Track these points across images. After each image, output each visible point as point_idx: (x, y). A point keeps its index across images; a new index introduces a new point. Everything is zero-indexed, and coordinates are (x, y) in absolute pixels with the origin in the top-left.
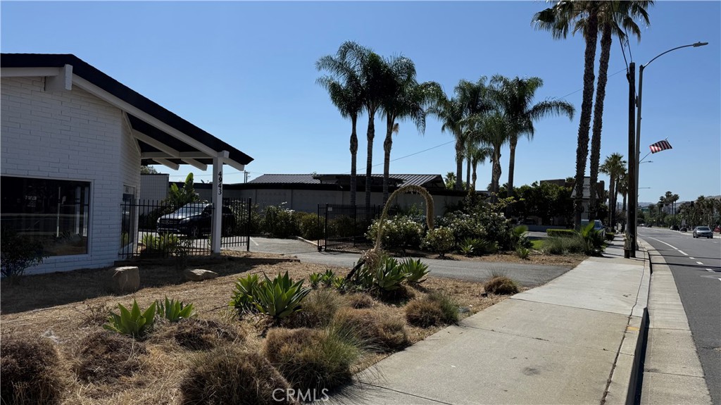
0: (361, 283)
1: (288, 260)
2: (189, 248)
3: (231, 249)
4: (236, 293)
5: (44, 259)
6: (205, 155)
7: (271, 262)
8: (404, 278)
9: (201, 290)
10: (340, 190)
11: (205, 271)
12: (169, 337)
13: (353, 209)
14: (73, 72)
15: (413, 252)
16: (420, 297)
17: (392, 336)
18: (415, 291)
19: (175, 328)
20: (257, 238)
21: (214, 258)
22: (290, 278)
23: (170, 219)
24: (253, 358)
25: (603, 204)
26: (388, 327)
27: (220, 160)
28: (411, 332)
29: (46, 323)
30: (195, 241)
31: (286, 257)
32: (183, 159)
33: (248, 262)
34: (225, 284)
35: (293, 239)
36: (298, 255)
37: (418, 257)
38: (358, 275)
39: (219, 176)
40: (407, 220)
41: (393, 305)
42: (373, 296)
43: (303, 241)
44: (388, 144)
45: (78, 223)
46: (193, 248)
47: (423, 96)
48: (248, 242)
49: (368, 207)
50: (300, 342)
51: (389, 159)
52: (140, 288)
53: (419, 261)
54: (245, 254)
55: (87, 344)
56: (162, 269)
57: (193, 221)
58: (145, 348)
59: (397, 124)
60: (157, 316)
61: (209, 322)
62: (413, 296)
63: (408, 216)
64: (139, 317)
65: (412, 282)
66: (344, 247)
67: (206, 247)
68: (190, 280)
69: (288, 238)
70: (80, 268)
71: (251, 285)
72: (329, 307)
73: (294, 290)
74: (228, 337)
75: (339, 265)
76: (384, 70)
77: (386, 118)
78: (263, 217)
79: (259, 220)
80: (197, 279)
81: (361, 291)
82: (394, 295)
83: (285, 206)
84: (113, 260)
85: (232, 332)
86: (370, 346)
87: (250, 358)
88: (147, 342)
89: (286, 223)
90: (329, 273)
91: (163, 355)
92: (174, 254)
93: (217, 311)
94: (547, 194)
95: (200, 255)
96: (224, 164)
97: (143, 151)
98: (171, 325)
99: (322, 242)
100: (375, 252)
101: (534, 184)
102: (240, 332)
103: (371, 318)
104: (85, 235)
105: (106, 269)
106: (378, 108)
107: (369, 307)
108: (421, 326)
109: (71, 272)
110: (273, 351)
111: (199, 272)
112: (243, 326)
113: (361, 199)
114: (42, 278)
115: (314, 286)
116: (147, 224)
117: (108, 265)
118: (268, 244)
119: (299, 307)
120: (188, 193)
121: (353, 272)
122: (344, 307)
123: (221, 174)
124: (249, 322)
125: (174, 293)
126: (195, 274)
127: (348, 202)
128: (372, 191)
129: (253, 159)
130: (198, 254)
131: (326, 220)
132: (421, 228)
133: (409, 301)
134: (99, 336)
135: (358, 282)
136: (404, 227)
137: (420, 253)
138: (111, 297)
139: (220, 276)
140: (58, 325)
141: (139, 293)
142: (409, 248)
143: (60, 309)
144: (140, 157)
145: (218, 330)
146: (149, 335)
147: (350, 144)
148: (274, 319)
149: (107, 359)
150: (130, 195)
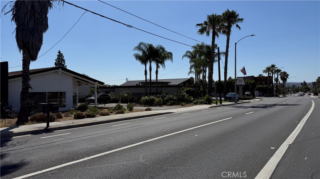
6: (92, 83)
14: (61, 70)
27: (96, 84)
44: (157, 72)
45: (63, 101)
59: (160, 66)
77: (156, 64)
104: (65, 104)
106: (152, 61)
144: (78, 84)
147: (145, 73)
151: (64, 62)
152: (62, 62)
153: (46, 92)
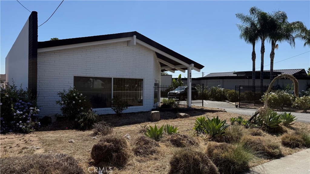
0: (257, 123)
1: (221, 111)
2: (179, 104)
3: (196, 105)
4: (196, 124)
5: (128, 107)
6: (184, 66)
7: (213, 111)
8: (281, 122)
9: (183, 122)
10: (247, 78)
11: (185, 114)
12: (168, 140)
13: (254, 87)
14: (136, 38)
15: (288, 109)
16: (290, 132)
17: (273, 151)
18: (287, 129)
19: (170, 137)
20: (207, 101)
21: (189, 109)
22: (219, 119)
23: (173, 93)
24: (199, 154)
26: (270, 146)
27: (190, 68)
28: (284, 150)
29: (127, 131)
30: (181, 102)
31: (219, 109)
32: (176, 68)
33: (202, 111)
34: (193, 120)
35: (224, 101)
36: (225, 109)
37: (290, 111)
38: (255, 119)
39: (190, 75)
40: (283, 93)
41: (275, 135)
42: (264, 130)
43: (228, 102)
44: (272, 55)
45: (140, 94)
46: (180, 104)
47: (292, 29)
48: (203, 102)
49: (262, 86)
50: (223, 149)
51: (273, 62)
52: (160, 120)
53: (290, 114)
54: (201, 108)
55: (137, 141)
56: (169, 112)
57: (181, 94)
58: (158, 144)
59: (277, 45)
60: (163, 131)
61: (184, 136)
62: (286, 131)
63: (284, 91)
64: (157, 131)
65: (286, 124)
66: (249, 106)
67: (185, 104)
68: (179, 117)
69: (221, 101)
70: (140, 111)
71: (202, 121)
72: (239, 134)
73: (221, 125)
74: (192, 143)
75: (246, 114)
76: (269, 19)
77: (271, 42)
78: (210, 92)
79: (208, 93)
80: (181, 117)
81: (257, 127)
82: (275, 130)
83: (220, 87)
84: (151, 109)
85: (193, 141)
86: (259, 155)
87: (198, 154)
88: (160, 141)
89: (220, 94)
90: (240, 118)
91: (165, 148)
92: (173, 107)
93: (188, 131)
95: (183, 108)
96: (192, 69)
97: (161, 66)
98: (169, 136)
99: (238, 103)
100: (264, 109)
102: (197, 141)
103: (261, 141)
104: (142, 99)
105: (149, 112)
106: (266, 37)
107: (261, 136)
108: (290, 147)
109: (137, 112)
110: (210, 152)
111: (182, 114)
112: (199, 139)
113: (258, 83)
114: (128, 114)
115: (232, 124)
116: (164, 95)
117: (150, 110)
118: (212, 103)
119: (224, 133)
120: (179, 82)
121: (252, 118)
122: (247, 134)
123: (191, 74)
124: (201, 137)
125: (173, 123)
126: (180, 115)
127: (251, 84)
128: (263, 79)
129: (204, 67)
130: (182, 107)
131: (239, 93)
132: (292, 97)
133: (283, 134)
134: (142, 137)
135: (255, 123)
136: (282, 96)
137: (292, 109)
138: (150, 123)
139: (191, 116)
140: (131, 132)
141: (159, 122)
142: (285, 107)
143: (133, 126)
144: (160, 69)
145: (187, 140)
146: (160, 139)
147: (252, 56)
148: (212, 137)
149: (144, 147)
150: (157, 84)
153: (112, 78)
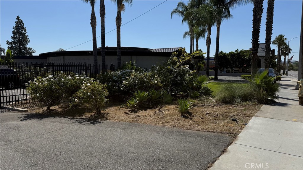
25: (274, 61)
44: (118, 20)
94: (244, 56)
101: (236, 51)
151: (25, 31)
152: (22, 31)
